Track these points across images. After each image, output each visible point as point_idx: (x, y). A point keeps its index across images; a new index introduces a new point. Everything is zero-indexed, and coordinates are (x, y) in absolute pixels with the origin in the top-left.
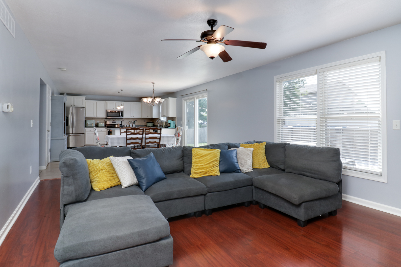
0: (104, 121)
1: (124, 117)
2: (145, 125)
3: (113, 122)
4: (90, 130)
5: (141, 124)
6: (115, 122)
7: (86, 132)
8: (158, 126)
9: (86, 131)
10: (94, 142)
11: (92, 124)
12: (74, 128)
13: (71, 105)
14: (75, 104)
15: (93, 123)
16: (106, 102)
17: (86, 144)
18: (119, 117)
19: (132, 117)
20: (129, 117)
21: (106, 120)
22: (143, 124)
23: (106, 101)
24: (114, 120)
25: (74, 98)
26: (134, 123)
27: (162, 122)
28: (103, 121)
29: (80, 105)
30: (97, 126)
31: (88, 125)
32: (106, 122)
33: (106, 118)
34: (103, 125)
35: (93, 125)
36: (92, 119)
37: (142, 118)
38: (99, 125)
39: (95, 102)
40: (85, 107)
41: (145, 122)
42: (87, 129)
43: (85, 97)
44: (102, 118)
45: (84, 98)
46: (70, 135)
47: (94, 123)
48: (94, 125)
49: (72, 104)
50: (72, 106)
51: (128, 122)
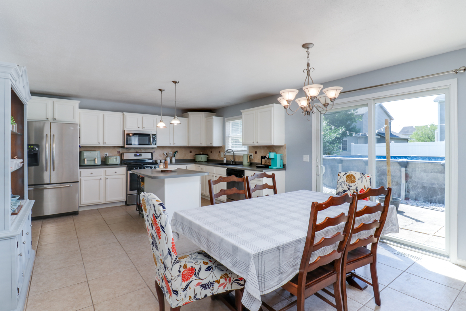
0: (119, 152)
1: (158, 144)
2: (192, 158)
3: (136, 155)
4: (91, 174)
5: (185, 158)
6: (140, 155)
7: (82, 178)
8: (223, 161)
9: (82, 176)
10: (99, 199)
11: (95, 160)
12: (54, 170)
13: (47, 119)
14: (57, 117)
15: (97, 157)
16: (124, 115)
17: (82, 203)
18: (150, 144)
19: (172, 145)
20: (167, 144)
21: (121, 150)
22: (189, 158)
23: (125, 113)
24: (138, 150)
25: (53, 102)
26: (175, 156)
27: (235, 155)
28: (117, 152)
29: (67, 118)
30: (105, 163)
31: (86, 163)
32: (121, 155)
33: (123, 147)
34: (116, 160)
35: (96, 162)
36: (93, 149)
37: (189, 146)
38: (110, 162)
39: (101, 113)
40: (79, 123)
41: (192, 154)
42: (85, 172)
43: (79, 102)
44: (114, 147)
45: (76, 103)
46: (45, 186)
47: (99, 156)
48: (98, 162)
49: (50, 117)
50: (49, 120)
51: (162, 153)
